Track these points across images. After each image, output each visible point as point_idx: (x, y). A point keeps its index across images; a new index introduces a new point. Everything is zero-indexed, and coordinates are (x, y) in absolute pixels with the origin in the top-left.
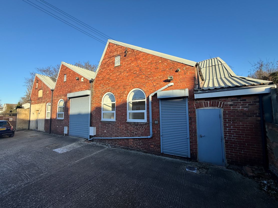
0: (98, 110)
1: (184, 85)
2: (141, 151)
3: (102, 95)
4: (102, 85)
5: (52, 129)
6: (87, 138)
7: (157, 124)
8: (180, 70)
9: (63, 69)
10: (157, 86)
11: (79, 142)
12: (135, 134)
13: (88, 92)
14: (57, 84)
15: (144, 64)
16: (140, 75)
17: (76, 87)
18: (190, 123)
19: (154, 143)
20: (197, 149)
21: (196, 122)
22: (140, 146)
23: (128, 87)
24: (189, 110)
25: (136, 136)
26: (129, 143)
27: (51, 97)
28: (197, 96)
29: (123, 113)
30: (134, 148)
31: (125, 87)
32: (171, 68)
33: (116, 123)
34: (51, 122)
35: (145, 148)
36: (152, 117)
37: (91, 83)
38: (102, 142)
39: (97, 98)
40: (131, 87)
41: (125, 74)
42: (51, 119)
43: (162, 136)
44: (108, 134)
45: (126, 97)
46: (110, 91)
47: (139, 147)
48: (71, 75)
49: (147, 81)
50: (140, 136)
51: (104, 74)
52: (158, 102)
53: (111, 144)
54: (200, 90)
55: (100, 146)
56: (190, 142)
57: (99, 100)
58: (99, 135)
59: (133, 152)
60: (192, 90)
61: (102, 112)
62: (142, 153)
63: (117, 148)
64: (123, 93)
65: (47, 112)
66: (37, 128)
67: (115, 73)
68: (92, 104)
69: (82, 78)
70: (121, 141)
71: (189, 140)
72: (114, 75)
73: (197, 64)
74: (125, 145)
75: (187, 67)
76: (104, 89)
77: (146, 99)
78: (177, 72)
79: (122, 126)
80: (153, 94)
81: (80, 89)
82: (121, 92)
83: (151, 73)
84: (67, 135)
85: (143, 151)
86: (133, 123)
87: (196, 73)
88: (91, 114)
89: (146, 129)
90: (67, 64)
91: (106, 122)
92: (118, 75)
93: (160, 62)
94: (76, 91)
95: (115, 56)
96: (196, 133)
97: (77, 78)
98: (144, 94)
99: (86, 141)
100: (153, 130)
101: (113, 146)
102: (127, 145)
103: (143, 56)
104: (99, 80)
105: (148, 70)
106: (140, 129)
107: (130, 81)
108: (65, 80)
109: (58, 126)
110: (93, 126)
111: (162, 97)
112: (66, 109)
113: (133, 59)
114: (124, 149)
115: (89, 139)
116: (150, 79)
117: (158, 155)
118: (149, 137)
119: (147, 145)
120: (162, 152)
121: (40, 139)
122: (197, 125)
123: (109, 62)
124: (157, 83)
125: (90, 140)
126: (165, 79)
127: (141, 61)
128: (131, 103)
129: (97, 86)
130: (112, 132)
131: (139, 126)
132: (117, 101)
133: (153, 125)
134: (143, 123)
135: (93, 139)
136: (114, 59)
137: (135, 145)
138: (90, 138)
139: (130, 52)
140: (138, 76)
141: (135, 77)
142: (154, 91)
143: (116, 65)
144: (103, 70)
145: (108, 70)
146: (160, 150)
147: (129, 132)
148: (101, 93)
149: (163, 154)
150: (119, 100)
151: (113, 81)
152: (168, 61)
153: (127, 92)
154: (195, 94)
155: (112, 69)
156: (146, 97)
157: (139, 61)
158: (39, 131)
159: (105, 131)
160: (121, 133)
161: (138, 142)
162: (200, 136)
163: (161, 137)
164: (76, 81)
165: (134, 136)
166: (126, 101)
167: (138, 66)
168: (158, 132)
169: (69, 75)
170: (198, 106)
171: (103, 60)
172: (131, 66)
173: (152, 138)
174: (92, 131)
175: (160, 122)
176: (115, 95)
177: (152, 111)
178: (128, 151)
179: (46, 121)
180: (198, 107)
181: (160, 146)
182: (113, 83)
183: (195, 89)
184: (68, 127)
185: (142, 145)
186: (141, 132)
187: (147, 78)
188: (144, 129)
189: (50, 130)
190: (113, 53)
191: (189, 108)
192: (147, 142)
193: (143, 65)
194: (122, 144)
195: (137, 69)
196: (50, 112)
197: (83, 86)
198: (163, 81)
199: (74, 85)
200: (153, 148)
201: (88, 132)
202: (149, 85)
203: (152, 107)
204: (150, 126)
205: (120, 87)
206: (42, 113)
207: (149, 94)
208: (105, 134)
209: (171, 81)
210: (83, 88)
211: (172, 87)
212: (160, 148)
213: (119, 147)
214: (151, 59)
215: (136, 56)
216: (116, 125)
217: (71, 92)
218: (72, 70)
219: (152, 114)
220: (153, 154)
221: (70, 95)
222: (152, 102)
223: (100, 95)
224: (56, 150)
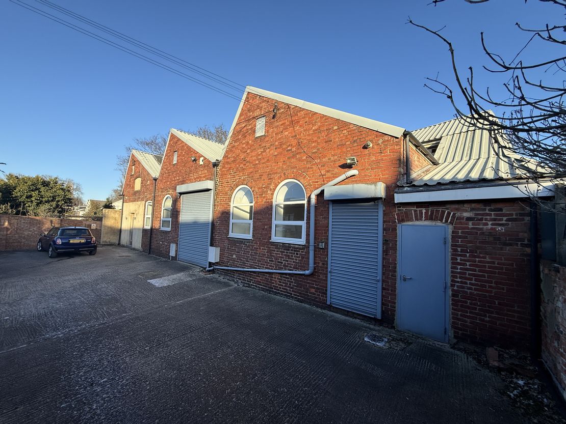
0: (224, 217)
1: (379, 176)
2: (292, 297)
3: (233, 189)
4: (233, 171)
5: (153, 246)
6: (205, 267)
7: (323, 249)
8: (371, 146)
9: (172, 142)
10: (329, 175)
11: (191, 272)
12: (284, 265)
13: (209, 184)
14: (162, 169)
15: (306, 133)
16: (297, 154)
17: (191, 175)
18: (385, 252)
19: (316, 285)
20: (395, 303)
21: (396, 249)
22: (292, 288)
23: (276, 176)
24: (384, 225)
25: (286, 269)
26: (271, 280)
27: (153, 190)
28: (399, 198)
29: (265, 225)
30: (281, 291)
31: (271, 177)
32: (354, 142)
33: (252, 243)
34: (151, 234)
35: (300, 293)
36: (315, 235)
37: (216, 167)
38: (228, 275)
39: (223, 195)
40: (281, 177)
41: (272, 151)
42: (152, 229)
43: (331, 272)
44: (238, 262)
45: (273, 194)
46: (245, 182)
47: (290, 290)
48: (184, 153)
49: (309, 165)
50: (292, 270)
51: (238, 152)
52: (327, 206)
53: (243, 280)
54: (408, 187)
55: (223, 282)
56: (383, 289)
57: (226, 200)
58: (224, 263)
59: (278, 297)
60: (393, 185)
61: (231, 221)
62: (293, 301)
63: (252, 288)
64: (267, 187)
65: (146, 216)
66: (131, 243)
67: (254, 149)
68: (214, 205)
69: (202, 159)
70: (260, 277)
71: (380, 284)
72: (254, 154)
73: (406, 133)
74: (266, 284)
75: (386, 138)
76: (236, 180)
77: (306, 200)
78: (367, 148)
79: (262, 249)
80: (318, 191)
81: (198, 178)
82: (264, 186)
83: (318, 150)
84: (174, 258)
85: (296, 298)
86: (281, 244)
87: (402, 149)
88: (213, 223)
89: (303, 258)
90: (179, 132)
91: (237, 239)
92: (260, 153)
93: (336, 128)
94: (191, 181)
95: (256, 118)
96: (395, 271)
97: (193, 159)
98: (304, 189)
99: (202, 271)
100: (315, 260)
101: (247, 284)
102: (268, 284)
103: (304, 118)
104: (228, 163)
105: (313, 145)
106: (292, 256)
107: (280, 164)
109: (161, 243)
110: (215, 246)
111: (335, 196)
112: (175, 212)
113: (287, 124)
114: (263, 291)
115: (207, 269)
116: (316, 161)
117: (321, 308)
118: (307, 272)
119: (304, 288)
120: (328, 303)
121: (132, 261)
122: (397, 255)
123: (245, 128)
124: (327, 169)
125: (209, 271)
126: (342, 162)
127: (300, 126)
128: (281, 207)
129: (225, 173)
130: (246, 259)
131: (292, 250)
132: (256, 202)
133: (315, 251)
134: (299, 245)
135: (213, 269)
136: (255, 123)
137: (282, 286)
138: (210, 267)
139: (282, 110)
140: (294, 157)
141: (289, 158)
142: (322, 185)
143: (257, 135)
144: (236, 144)
145: (244, 143)
146: (327, 300)
147: (273, 261)
148: (230, 186)
149: (330, 308)
150: (260, 200)
151: (252, 165)
152: (351, 127)
153: (273, 186)
154: (395, 194)
155: (250, 142)
156: (306, 196)
157: (297, 127)
158: (134, 249)
159: (234, 256)
160: (260, 261)
161: (288, 281)
162: (402, 278)
163: (329, 275)
164: (191, 163)
165: (281, 269)
166: (272, 202)
167: (296, 136)
168: (323, 264)
169: (182, 153)
170: (403, 218)
171: (237, 124)
172: (282, 137)
173: (312, 275)
174: (214, 255)
175: (328, 245)
176: (253, 191)
177: (315, 224)
178: (269, 295)
179: (145, 231)
180: (403, 221)
181: (326, 290)
182: (251, 168)
183: (398, 184)
184: (177, 244)
185: (295, 286)
186: (294, 262)
187: (310, 159)
188: (299, 257)
189: (150, 248)
190: (253, 112)
191: (384, 222)
192: (305, 282)
193: (304, 134)
194: (260, 282)
195: (294, 142)
196: (150, 216)
197: (203, 172)
198: (339, 166)
199: (188, 170)
200: (314, 294)
201: (207, 257)
202: (312, 174)
203: (316, 216)
204: (310, 251)
205: (262, 175)
206: (140, 219)
207: (312, 192)
208: (234, 261)
209: (353, 166)
210: (202, 176)
211: (353, 179)
212: (326, 294)
213: (256, 286)
214: (319, 124)
215: (293, 118)
216: (252, 246)
217: (183, 182)
218: (186, 144)
219: (315, 230)
220: (314, 305)
221: (181, 188)
222: (315, 206)
223: (228, 191)
224: (153, 281)
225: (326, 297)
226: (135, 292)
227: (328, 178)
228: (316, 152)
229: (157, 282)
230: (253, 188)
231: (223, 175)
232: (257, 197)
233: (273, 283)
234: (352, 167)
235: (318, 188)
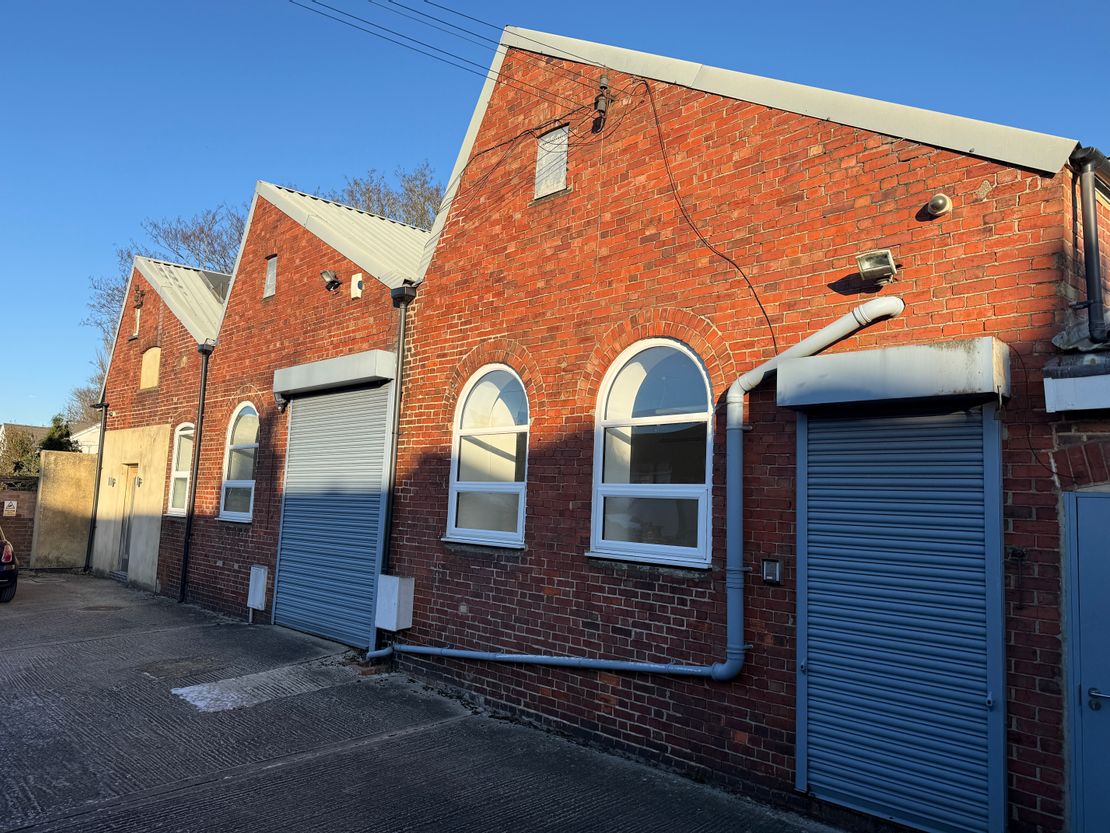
0: (431, 472)
1: (981, 314)
2: (668, 761)
3: (460, 379)
4: (460, 318)
5: (193, 576)
6: (363, 646)
7: (777, 584)
8: (949, 207)
9: (260, 226)
10: (790, 318)
11: (315, 665)
12: (637, 643)
13: (382, 363)
14: (228, 316)
15: (709, 176)
16: (680, 248)
17: (324, 333)
18: (1015, 597)
19: (754, 717)
20: (1059, 794)
21: (1059, 588)
22: (665, 727)
23: (605, 331)
24: (1005, 495)
25: (641, 657)
26: (592, 695)
27: (198, 387)
28: (1061, 394)
29: (567, 498)
30: (627, 737)
31: (589, 334)
32: (886, 196)
33: (524, 561)
34: (189, 534)
35: (695, 748)
36: (746, 535)
37: (403, 306)
38: (440, 678)
39: (429, 398)
40: (621, 329)
41: (593, 245)
42: (191, 516)
43: (807, 671)
44: (477, 628)
45: (593, 392)
46: (501, 353)
47: (658, 736)
48: (297, 261)
49: (720, 288)
50: (666, 661)
51: (475, 251)
52: (788, 429)
53: (493, 694)
54: (1095, 352)
55: (423, 701)
56: (1011, 737)
57: (437, 414)
58: (426, 633)
59: (615, 760)
60: (1038, 347)
61: (455, 486)
62: (671, 776)
63: (524, 724)
64: (575, 368)
65: (175, 474)
66: (125, 564)
67: (532, 240)
68: (398, 433)
69: (357, 278)
70: (549, 683)
71: (997, 720)
72: (529, 256)
73: (1080, 155)
74: (569, 708)
75: (1005, 176)
76: (470, 345)
77: (711, 410)
78: (932, 217)
79: (560, 583)
80: (754, 377)
81: (345, 343)
82: (564, 365)
83: (754, 231)
84: (263, 616)
85: (679, 764)
86: (625, 566)
87: (1069, 216)
88: (393, 496)
89: (702, 616)
90: (283, 193)
91: (472, 550)
92: (549, 253)
93: (815, 150)
94: (322, 354)
95: (538, 133)
96: (1056, 672)
97: (328, 280)
98: (704, 373)
99: (353, 660)
100: (746, 624)
101: (504, 707)
102: (581, 712)
103: (703, 121)
104: (443, 290)
105: (735, 215)
106: (664, 609)
107: (619, 288)
108: (269, 292)
109: (220, 563)
110: (396, 574)
111: (814, 393)
112: (266, 459)
113: (641, 146)
114: (563, 735)
115: (372, 653)
116: (745, 271)
117: (776, 807)
118: (720, 670)
119: (711, 729)
120: (801, 786)
121: (124, 625)
122: (1064, 608)
123: (501, 170)
124: (787, 299)
125: (377, 661)
126: (843, 270)
127: (690, 153)
128: (622, 437)
129: (435, 324)
130: (502, 617)
131: (662, 589)
132: (538, 422)
133: (747, 591)
134: (690, 570)
135: (391, 656)
136: (531, 150)
137: (630, 717)
138: (379, 646)
139: (625, 102)
140: (665, 261)
141: (648, 266)
142: (768, 355)
143: (542, 190)
144: (469, 226)
145: (497, 222)
146: (794, 774)
147: (596, 627)
148: (452, 369)
149: (808, 804)
150: (549, 412)
151: (522, 294)
152: (871, 143)
153: (596, 362)
154: (1048, 382)
155: (518, 216)
156: (709, 397)
157: (679, 157)
158: (134, 585)
159: (463, 609)
160: (553, 627)
161: (651, 701)
162: (1086, 699)
163: (801, 680)
164: (324, 294)
165: (625, 655)
166: (591, 419)
167: (673, 187)
168: (779, 641)
169: (291, 260)
170: (1081, 468)
171: (473, 158)
172: (626, 193)
173: (737, 679)
174: (393, 603)
175: (794, 570)
176: (527, 384)
177: (747, 494)
178: (584, 750)
179: (168, 523)
180: (1081, 479)
181: (792, 739)
182: (520, 304)
183: (1057, 341)
184: (272, 568)
185: (677, 720)
186: (670, 631)
187: (723, 266)
188: (688, 614)
189: (185, 581)
190: (526, 112)
191: (1007, 484)
192: (711, 706)
193: (701, 178)
194: (552, 703)
195: (667, 209)
196: (187, 474)
197: (360, 323)
198: (833, 286)
199: (311, 317)
200: (748, 751)
201: (370, 610)
202: (731, 316)
203: (747, 465)
204: (730, 592)
205: (557, 328)
206: (154, 480)
207: (731, 379)
208: (463, 625)
209: (884, 283)
210: (359, 335)
211: (884, 329)
212: (793, 754)
213: (538, 718)
214: (757, 140)
215: (663, 126)
216: (525, 572)
217: (294, 359)
218: (306, 232)
219: (745, 516)
220: (747, 791)
221: (291, 378)
222: (745, 432)
223: (444, 384)
224: (188, 693)
225: (793, 764)
226: (129, 728)
227: (789, 328)
228: (746, 241)
229: (200, 696)
230: (526, 374)
231: (428, 331)
232: (542, 404)
233: (598, 708)
234: (878, 288)
235: (750, 367)
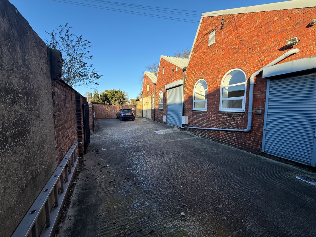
0: (190, 99)
2: (234, 146)
3: (194, 83)
4: (194, 72)
5: (156, 117)
6: (180, 127)
7: (260, 114)
9: (162, 63)
10: (267, 59)
11: (173, 129)
12: (228, 126)
13: (181, 82)
14: (158, 78)
15: (248, 32)
16: (240, 49)
17: (172, 78)
19: (253, 139)
22: (233, 140)
23: (223, 69)
25: (229, 128)
26: (219, 135)
27: (154, 90)
29: (215, 102)
30: (226, 141)
31: (220, 70)
32: (297, 24)
33: (207, 113)
34: (155, 111)
35: (240, 144)
36: (253, 105)
37: (184, 71)
38: (192, 131)
39: (189, 87)
40: (226, 68)
41: (220, 53)
42: (155, 109)
43: (266, 130)
44: (198, 124)
45: (220, 81)
46: (202, 77)
49: (249, 56)
50: (234, 129)
51: (197, 59)
52: (265, 83)
53: (201, 134)
55: (190, 135)
57: (190, 89)
58: (190, 125)
59: (223, 145)
61: (194, 101)
62: (235, 148)
63: (207, 139)
64: (216, 77)
65: (152, 103)
66: (147, 117)
67: (208, 54)
68: (184, 93)
69: (177, 68)
70: (211, 133)
72: (207, 58)
74: (215, 137)
76: (196, 76)
77: (246, 81)
78: (311, 26)
79: (213, 116)
80: (257, 73)
81: (175, 80)
82: (214, 77)
83: (258, 41)
84: (165, 123)
85: (236, 146)
86: (226, 113)
88: (184, 104)
89: (242, 121)
90: (165, 56)
91: (197, 111)
92: (211, 56)
93: (276, 18)
94: (172, 82)
95: (209, 33)
97: (172, 69)
98: (245, 74)
99: (179, 129)
100: (252, 122)
101: (203, 136)
102: (217, 137)
103: (247, 20)
104: (191, 67)
105: (254, 39)
106: (234, 120)
108: (163, 73)
109: (159, 115)
110: (185, 116)
112: (165, 100)
113: (232, 30)
114: (214, 141)
115: (182, 128)
116: (256, 51)
117: (257, 154)
118: (245, 130)
119: (243, 141)
120: (263, 151)
121: (148, 124)
123: (202, 42)
124: (266, 55)
125: (182, 129)
127: (243, 28)
128: (226, 90)
129: (190, 73)
130: (203, 122)
131: (234, 116)
132: (209, 88)
133: (253, 116)
134: (240, 113)
135: (184, 128)
136: (208, 37)
137: (227, 138)
139: (228, 21)
140: (236, 52)
141: (233, 54)
142: (260, 68)
143: (210, 44)
144: (196, 54)
145: (201, 53)
146: (261, 149)
147: (220, 123)
148: (193, 81)
149: (264, 154)
151: (206, 65)
152: (294, 12)
153: (221, 75)
155: (205, 50)
156: (246, 79)
157: (240, 30)
158: (148, 119)
159: (196, 121)
160: (212, 124)
161: (231, 136)
163: (264, 132)
164: (171, 72)
165: (226, 128)
166: (220, 87)
167: (239, 36)
168: (260, 125)
169: (166, 67)
171: (196, 42)
172: (228, 40)
173: (249, 132)
174: (184, 120)
175: (264, 112)
176: (207, 82)
177: (254, 97)
178: (217, 143)
179: (152, 110)
181: (261, 143)
182: (206, 67)
184: (166, 116)
185: (236, 139)
186: (235, 124)
187: (251, 50)
188: (240, 121)
189: (155, 118)
190: (207, 30)
192: (243, 137)
193: (245, 33)
194: (212, 136)
195: (237, 41)
196: (154, 103)
197: (177, 76)
198: (279, 50)
199: (170, 76)
200: (251, 144)
201: (181, 122)
202: (252, 61)
203: (254, 91)
204: (249, 116)
205: (213, 70)
206: (150, 104)
207: (251, 74)
208: (196, 124)
209: (294, 46)
210: (177, 78)
211: (293, 57)
212: (261, 145)
213: (209, 138)
214: (260, 20)
215: (237, 24)
216: (207, 115)
217: (168, 83)
218: (169, 62)
219: (253, 102)
220: (250, 151)
221: (167, 86)
222: (254, 85)
223: (192, 84)
224: (156, 131)
225: (261, 147)
226: (150, 135)
227: (266, 61)
228: (257, 44)
229: (158, 132)
230: (207, 80)
231: (189, 75)
232: (210, 85)
233: (220, 136)
234: (292, 47)
235: (256, 71)
